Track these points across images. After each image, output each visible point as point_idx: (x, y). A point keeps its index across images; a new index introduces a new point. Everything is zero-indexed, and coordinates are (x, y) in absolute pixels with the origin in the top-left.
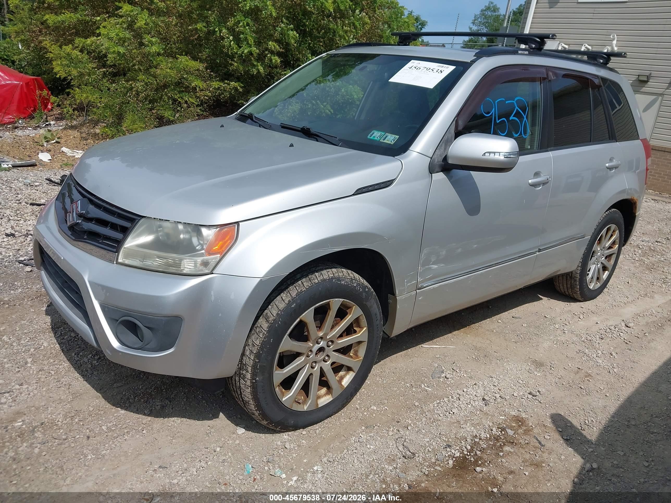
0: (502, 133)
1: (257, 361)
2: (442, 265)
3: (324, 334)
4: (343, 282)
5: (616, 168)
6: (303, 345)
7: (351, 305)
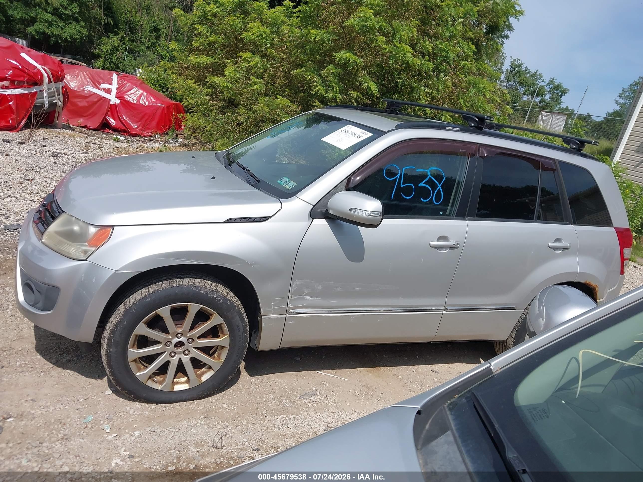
0: (405, 196)
1: (112, 335)
2: (318, 298)
3: (182, 331)
4: (202, 291)
5: (565, 249)
6: (160, 335)
7: (212, 313)
